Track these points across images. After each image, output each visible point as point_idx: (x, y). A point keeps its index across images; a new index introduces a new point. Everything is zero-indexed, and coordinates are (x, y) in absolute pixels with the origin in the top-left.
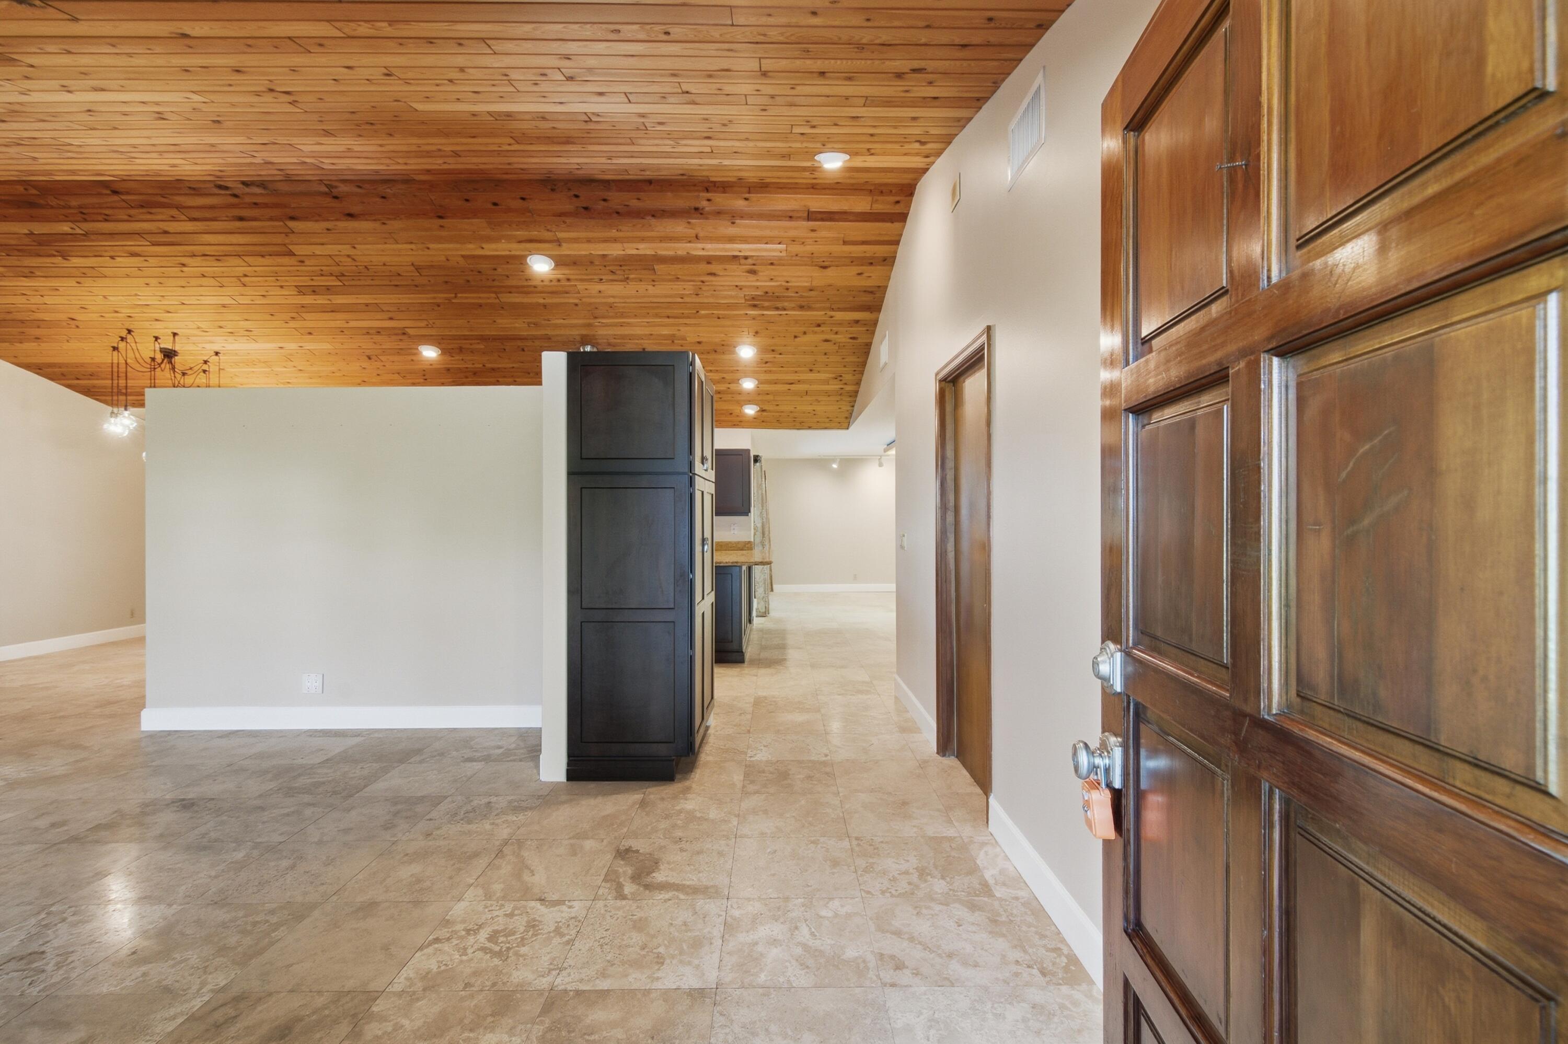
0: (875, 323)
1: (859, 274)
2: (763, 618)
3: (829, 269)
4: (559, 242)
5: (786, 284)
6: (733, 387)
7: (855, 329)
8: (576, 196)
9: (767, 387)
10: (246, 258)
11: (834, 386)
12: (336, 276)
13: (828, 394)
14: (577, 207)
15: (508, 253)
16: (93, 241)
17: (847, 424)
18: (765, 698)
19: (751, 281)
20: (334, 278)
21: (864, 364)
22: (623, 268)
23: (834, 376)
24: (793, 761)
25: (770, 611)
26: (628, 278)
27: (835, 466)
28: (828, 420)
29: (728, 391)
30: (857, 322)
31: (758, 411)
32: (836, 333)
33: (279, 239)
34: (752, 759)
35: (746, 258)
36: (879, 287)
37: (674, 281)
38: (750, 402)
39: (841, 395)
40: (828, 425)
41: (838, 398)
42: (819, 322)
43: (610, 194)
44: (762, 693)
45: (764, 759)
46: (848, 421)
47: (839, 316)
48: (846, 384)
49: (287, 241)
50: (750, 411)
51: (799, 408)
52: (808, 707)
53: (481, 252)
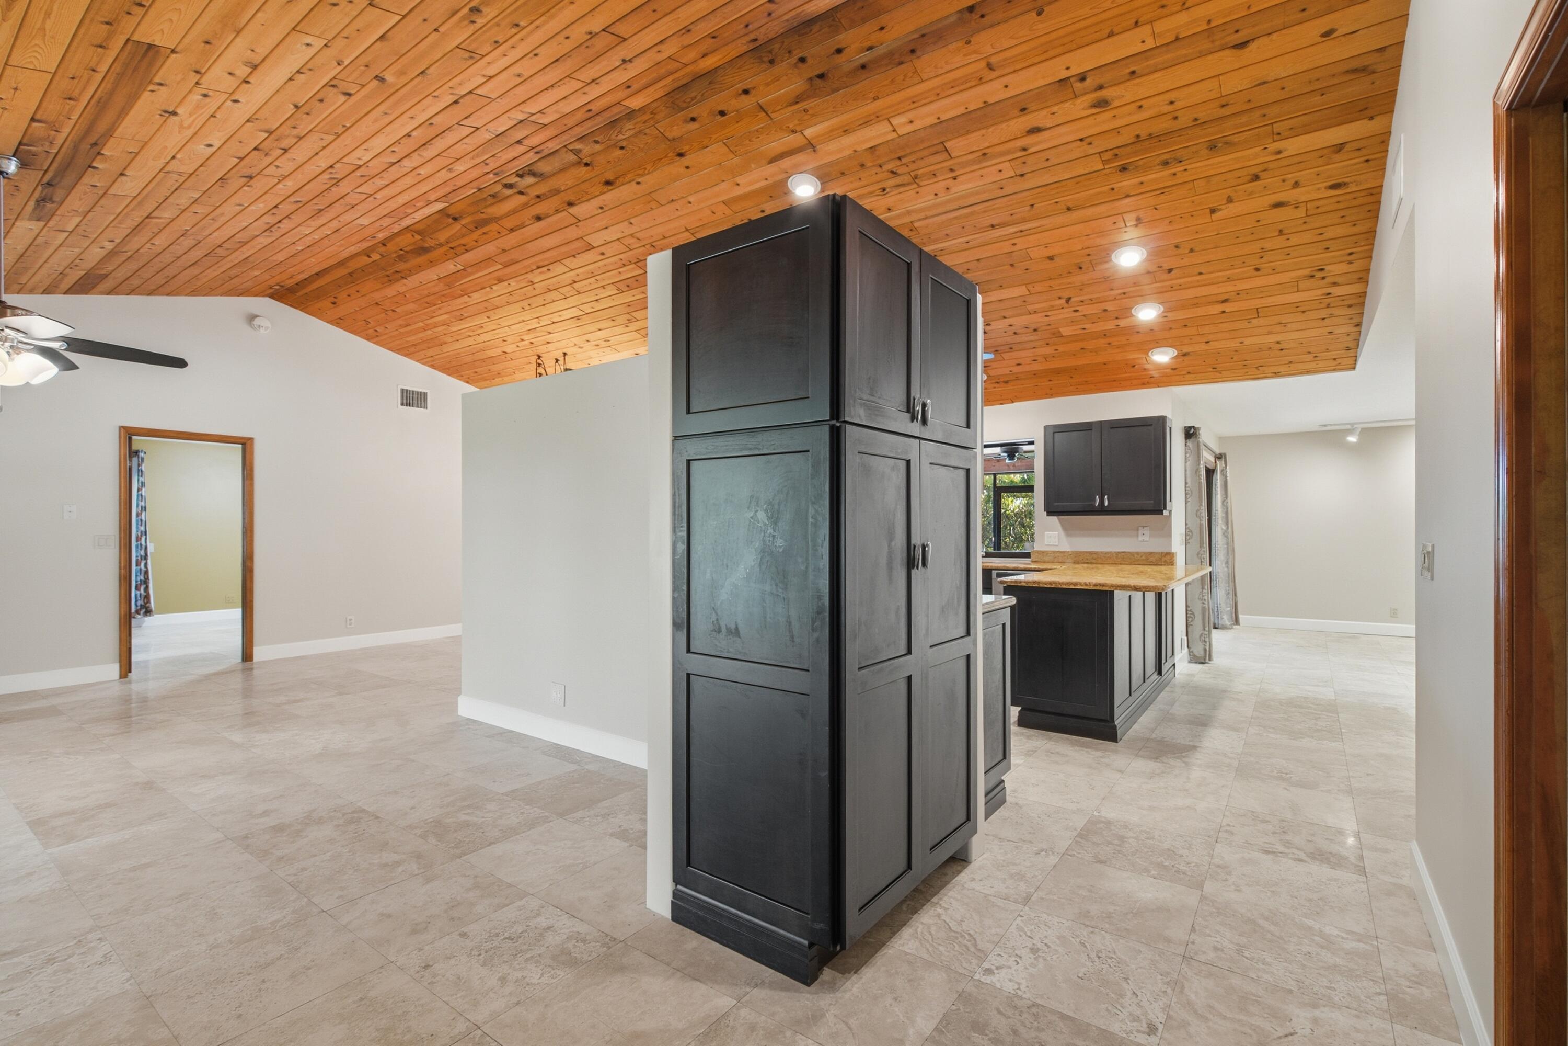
0: (1383, 140)
1: (1327, 34)
2: (1200, 666)
3: (1253, 46)
4: (810, 146)
5: (1171, 108)
6: (1122, 323)
7: (1337, 168)
8: (802, 60)
9: (1181, 315)
10: (566, 262)
11: (1312, 293)
12: (635, 263)
13: (1299, 308)
14: (811, 79)
15: (764, 183)
16: (471, 274)
17: (1351, 361)
18: (1109, 823)
19: (1103, 121)
20: (634, 266)
21: (1371, 235)
22: (904, 161)
23: (1307, 272)
24: (1063, 1017)
25: (1214, 655)
26: (916, 177)
27: (1352, 439)
28: (1310, 357)
29: (1119, 331)
30: (1340, 147)
31: (1176, 357)
32: (1296, 185)
33: (572, 233)
34: (987, 979)
35: (1082, 78)
36: (1381, 50)
37: (980, 162)
38: (1158, 343)
39: (1328, 306)
40: (1312, 366)
41: (1324, 313)
42: (1254, 170)
43: (841, 37)
44: (1109, 813)
45: (1010, 987)
46: (1351, 353)
47: (1293, 146)
48: (1335, 284)
49: (580, 234)
50: (1162, 357)
51: (1248, 341)
52: (1182, 867)
53: (738, 191)
